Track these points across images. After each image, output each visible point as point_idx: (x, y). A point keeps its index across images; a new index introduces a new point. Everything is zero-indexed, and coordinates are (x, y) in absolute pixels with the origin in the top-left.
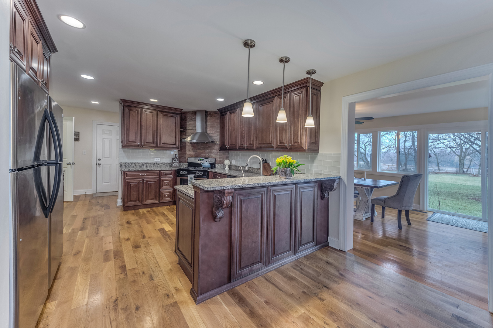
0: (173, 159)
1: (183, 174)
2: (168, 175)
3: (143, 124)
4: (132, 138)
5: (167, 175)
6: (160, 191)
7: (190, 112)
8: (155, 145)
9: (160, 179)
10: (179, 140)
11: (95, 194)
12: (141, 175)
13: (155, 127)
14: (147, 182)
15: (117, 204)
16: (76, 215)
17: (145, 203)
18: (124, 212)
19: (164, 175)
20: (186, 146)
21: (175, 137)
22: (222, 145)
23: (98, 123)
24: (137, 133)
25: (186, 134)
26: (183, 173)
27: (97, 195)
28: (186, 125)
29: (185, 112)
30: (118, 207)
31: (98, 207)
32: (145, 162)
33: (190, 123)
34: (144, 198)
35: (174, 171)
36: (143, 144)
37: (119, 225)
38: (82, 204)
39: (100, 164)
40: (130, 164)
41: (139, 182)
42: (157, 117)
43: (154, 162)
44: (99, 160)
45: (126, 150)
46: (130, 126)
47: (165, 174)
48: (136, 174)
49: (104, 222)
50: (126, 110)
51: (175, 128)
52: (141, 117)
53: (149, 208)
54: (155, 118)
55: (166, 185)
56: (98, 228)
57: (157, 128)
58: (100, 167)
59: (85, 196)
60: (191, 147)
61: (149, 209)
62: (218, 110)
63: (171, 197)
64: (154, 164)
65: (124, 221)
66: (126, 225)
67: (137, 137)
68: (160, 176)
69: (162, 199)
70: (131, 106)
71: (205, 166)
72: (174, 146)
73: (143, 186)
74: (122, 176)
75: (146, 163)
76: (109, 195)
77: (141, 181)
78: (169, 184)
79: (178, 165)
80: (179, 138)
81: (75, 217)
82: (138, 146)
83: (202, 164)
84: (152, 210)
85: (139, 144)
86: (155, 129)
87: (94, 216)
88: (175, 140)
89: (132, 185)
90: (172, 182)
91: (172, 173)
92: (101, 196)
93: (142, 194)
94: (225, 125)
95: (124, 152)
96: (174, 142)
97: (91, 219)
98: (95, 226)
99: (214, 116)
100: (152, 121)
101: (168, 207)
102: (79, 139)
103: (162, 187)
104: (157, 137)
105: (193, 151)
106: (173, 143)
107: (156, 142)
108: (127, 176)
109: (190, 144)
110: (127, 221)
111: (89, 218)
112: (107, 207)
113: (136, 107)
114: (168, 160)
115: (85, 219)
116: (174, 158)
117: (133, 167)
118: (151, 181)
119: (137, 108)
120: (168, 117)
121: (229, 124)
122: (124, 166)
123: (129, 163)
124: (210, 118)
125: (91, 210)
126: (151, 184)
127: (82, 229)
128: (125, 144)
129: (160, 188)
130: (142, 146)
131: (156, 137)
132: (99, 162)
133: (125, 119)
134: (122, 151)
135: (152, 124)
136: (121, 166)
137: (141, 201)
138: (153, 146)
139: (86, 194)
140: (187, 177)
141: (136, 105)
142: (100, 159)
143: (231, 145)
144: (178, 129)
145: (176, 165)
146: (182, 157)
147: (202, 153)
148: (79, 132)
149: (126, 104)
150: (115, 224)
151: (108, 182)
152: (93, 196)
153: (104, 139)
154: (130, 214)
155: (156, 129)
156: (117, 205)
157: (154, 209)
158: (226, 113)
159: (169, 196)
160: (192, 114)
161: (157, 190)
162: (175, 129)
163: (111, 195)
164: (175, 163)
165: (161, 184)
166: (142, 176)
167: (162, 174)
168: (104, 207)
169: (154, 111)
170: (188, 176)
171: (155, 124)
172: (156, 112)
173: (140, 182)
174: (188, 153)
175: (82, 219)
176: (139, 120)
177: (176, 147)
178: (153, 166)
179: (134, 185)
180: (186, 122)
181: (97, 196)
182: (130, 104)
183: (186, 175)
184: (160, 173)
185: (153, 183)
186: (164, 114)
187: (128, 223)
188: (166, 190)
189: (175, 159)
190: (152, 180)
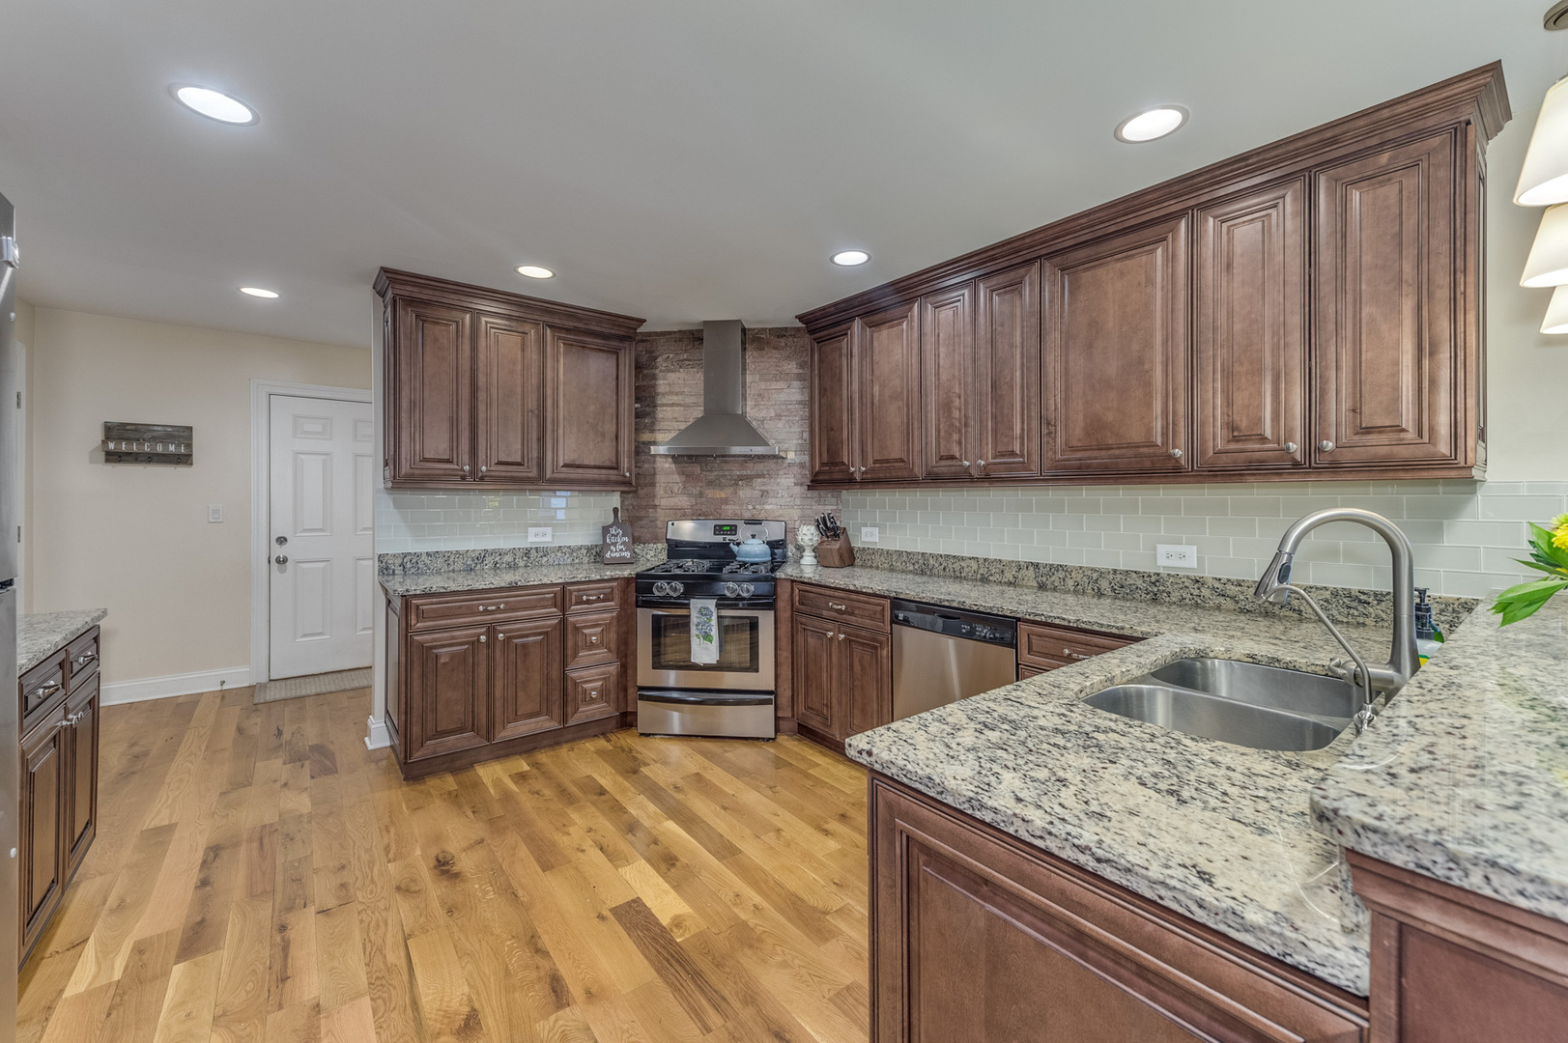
0: (605, 530)
1: (668, 596)
2: (599, 600)
3: (482, 380)
4: (437, 444)
5: (594, 602)
6: (564, 677)
7: (670, 333)
8: (534, 473)
9: (564, 622)
10: (629, 451)
11: (262, 687)
12: (481, 608)
13: (535, 397)
14: (508, 639)
15: (366, 739)
16: (170, 828)
17: (503, 734)
18: (405, 789)
19: (582, 603)
20: (655, 474)
21: (617, 438)
22: (823, 464)
23: (275, 391)
24: (454, 422)
25: (653, 424)
26: (663, 589)
27: (274, 693)
28: (654, 386)
29: (649, 334)
30: (372, 757)
31: (280, 761)
32: (490, 547)
33: (672, 376)
34: (498, 712)
35: (623, 582)
36: (484, 468)
37: (398, 888)
38: (203, 748)
39: (285, 560)
40: (424, 557)
41: (473, 643)
42: (543, 353)
43: (529, 546)
44: (282, 540)
45: (408, 497)
46: (426, 388)
47: (585, 598)
48: (460, 607)
49: (316, 871)
50: (408, 318)
51: (615, 397)
52: (474, 349)
53: (520, 753)
54: (533, 354)
55: (592, 646)
56: (283, 928)
57: (542, 399)
58: (282, 571)
59: (218, 700)
60: (677, 478)
61: (523, 765)
62: (800, 318)
63: (613, 696)
64: (527, 553)
65: (418, 852)
66: (435, 891)
67: (454, 439)
68: (563, 610)
69: (576, 710)
70: (427, 303)
71: (748, 555)
72: (612, 475)
73: (491, 658)
74: (394, 619)
75: (492, 553)
76: (324, 690)
77: (483, 638)
78: (602, 643)
79: (627, 554)
80: (629, 442)
81: (160, 836)
82: (463, 478)
83: (735, 548)
84: (536, 765)
85: (467, 468)
86: (532, 403)
87: (264, 827)
88: (617, 451)
89: (442, 660)
90: (614, 629)
91: (616, 591)
92: (289, 695)
93: (490, 694)
94: (840, 380)
95: (397, 506)
96: (614, 459)
97: (243, 851)
98: (265, 912)
99: (775, 348)
100: (520, 367)
101: (602, 743)
102: (191, 455)
103: (575, 655)
104: (541, 440)
105: (689, 495)
106: (608, 464)
107: (539, 458)
108: (421, 615)
109: (673, 466)
110: (434, 851)
111: (236, 845)
112: (322, 761)
113: (450, 307)
114: (583, 536)
115: (214, 851)
116: (611, 526)
117: (439, 572)
118: (527, 636)
119: (454, 313)
120: (587, 351)
121: (861, 373)
122: (399, 571)
123: (419, 555)
124: (755, 354)
125: (247, 783)
126: (524, 646)
127: (196, 940)
128: (405, 469)
129: (564, 664)
130: (482, 479)
131: (539, 440)
132: (279, 551)
133: (403, 357)
134: (387, 501)
135: (519, 382)
136: (385, 569)
137: (483, 732)
138: (529, 478)
139: (225, 687)
140: (687, 606)
141: (452, 299)
142: (285, 540)
143: (875, 462)
144: (627, 404)
145: (618, 555)
146: (641, 518)
147: (726, 501)
148: (190, 429)
149: (407, 290)
150: (373, 881)
151: (321, 634)
152: (256, 701)
153: (302, 456)
154: (438, 802)
155: (539, 405)
156: (370, 747)
157: (543, 757)
158: (844, 326)
159: (604, 694)
160: (681, 340)
161: (555, 674)
162: (614, 404)
163: (333, 689)
164: (615, 544)
165: (570, 644)
166: (486, 612)
167: (574, 601)
168: (307, 763)
169: (527, 327)
170: (688, 604)
171: (535, 381)
172: (537, 332)
173: (479, 639)
174: (664, 501)
175: (199, 856)
176: (466, 364)
177: (621, 479)
178: (522, 564)
179: (453, 656)
180: (654, 377)
181: (272, 699)
182: (426, 291)
183: (678, 598)
184: (562, 596)
185: (535, 642)
186: (570, 340)
187: (444, 867)
188: (592, 671)
189: (613, 531)
190: (531, 628)
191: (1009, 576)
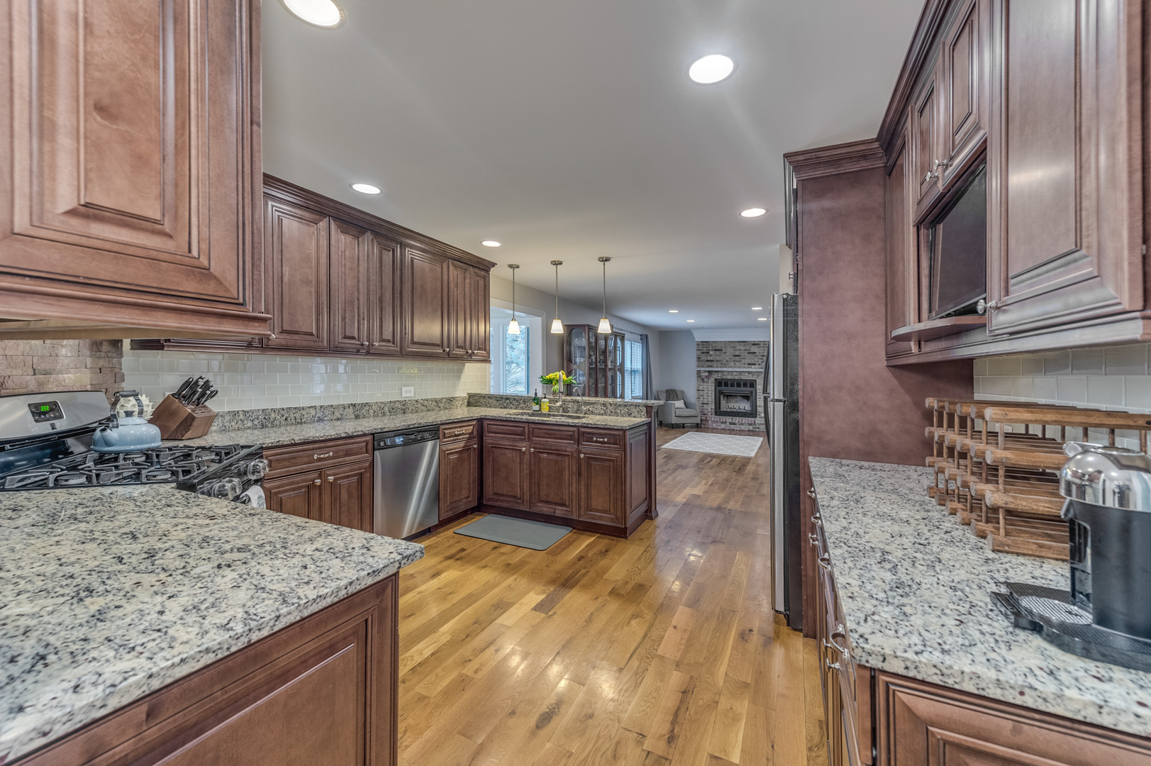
143: (283, 331)
191: (337, 415)
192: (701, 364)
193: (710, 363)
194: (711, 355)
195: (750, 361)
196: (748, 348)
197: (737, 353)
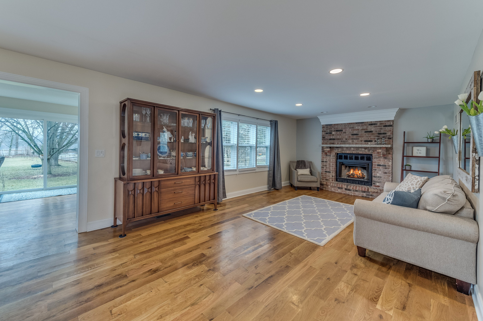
192: (326, 142)
193: (332, 141)
194: (333, 135)
195: (366, 139)
196: (365, 127)
197: (355, 132)
